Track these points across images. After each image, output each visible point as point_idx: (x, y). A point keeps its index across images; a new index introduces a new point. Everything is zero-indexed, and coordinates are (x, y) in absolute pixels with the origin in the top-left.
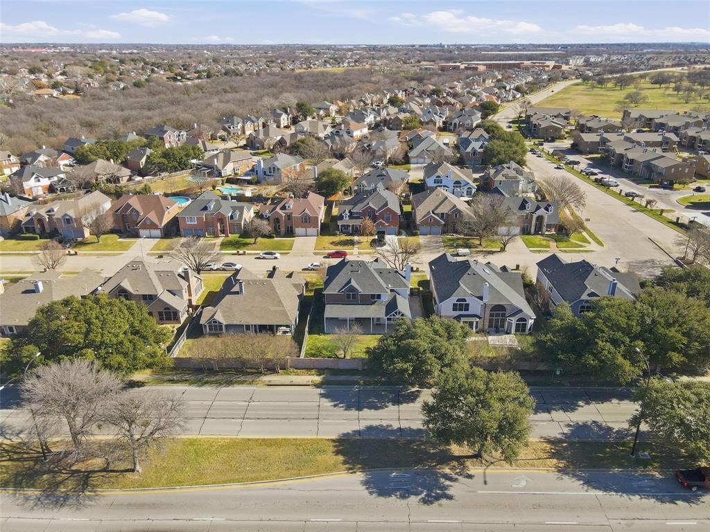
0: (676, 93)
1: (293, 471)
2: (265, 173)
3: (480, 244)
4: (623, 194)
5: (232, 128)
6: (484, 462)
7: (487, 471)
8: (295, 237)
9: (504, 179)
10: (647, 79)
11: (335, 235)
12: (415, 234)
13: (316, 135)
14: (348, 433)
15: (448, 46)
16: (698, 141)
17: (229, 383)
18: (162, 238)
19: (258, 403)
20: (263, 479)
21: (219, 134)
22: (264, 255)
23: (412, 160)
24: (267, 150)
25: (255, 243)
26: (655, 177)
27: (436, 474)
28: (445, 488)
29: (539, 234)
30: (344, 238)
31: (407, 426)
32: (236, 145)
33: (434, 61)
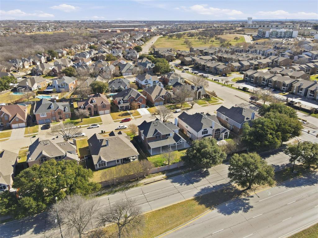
0: (199, 40)
1: (189, 217)
2: (59, 87)
3: (182, 107)
4: (213, 80)
5: (17, 65)
6: (252, 190)
7: (255, 192)
8: (99, 115)
9: (173, 78)
10: (186, 35)
11: (118, 112)
12: (153, 106)
13: (66, 66)
14: (196, 194)
15: (95, 21)
16: (222, 58)
17: (127, 188)
18: (26, 127)
19: (148, 194)
20: (180, 225)
21: (11, 69)
22: (92, 126)
23: (124, 74)
24: (45, 75)
25: (81, 121)
26: (219, 72)
27: (240, 200)
28: (248, 204)
29: (199, 99)
30: (122, 112)
31: (216, 185)
32: (26, 74)
33: (93, 28)
